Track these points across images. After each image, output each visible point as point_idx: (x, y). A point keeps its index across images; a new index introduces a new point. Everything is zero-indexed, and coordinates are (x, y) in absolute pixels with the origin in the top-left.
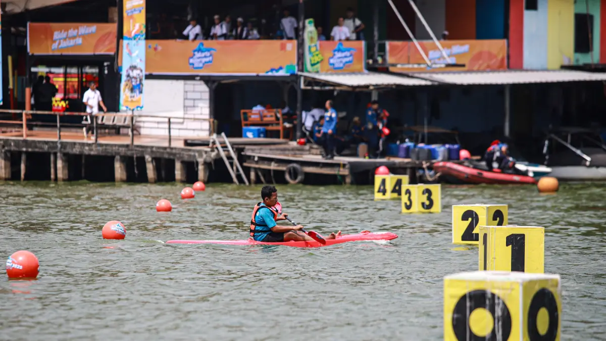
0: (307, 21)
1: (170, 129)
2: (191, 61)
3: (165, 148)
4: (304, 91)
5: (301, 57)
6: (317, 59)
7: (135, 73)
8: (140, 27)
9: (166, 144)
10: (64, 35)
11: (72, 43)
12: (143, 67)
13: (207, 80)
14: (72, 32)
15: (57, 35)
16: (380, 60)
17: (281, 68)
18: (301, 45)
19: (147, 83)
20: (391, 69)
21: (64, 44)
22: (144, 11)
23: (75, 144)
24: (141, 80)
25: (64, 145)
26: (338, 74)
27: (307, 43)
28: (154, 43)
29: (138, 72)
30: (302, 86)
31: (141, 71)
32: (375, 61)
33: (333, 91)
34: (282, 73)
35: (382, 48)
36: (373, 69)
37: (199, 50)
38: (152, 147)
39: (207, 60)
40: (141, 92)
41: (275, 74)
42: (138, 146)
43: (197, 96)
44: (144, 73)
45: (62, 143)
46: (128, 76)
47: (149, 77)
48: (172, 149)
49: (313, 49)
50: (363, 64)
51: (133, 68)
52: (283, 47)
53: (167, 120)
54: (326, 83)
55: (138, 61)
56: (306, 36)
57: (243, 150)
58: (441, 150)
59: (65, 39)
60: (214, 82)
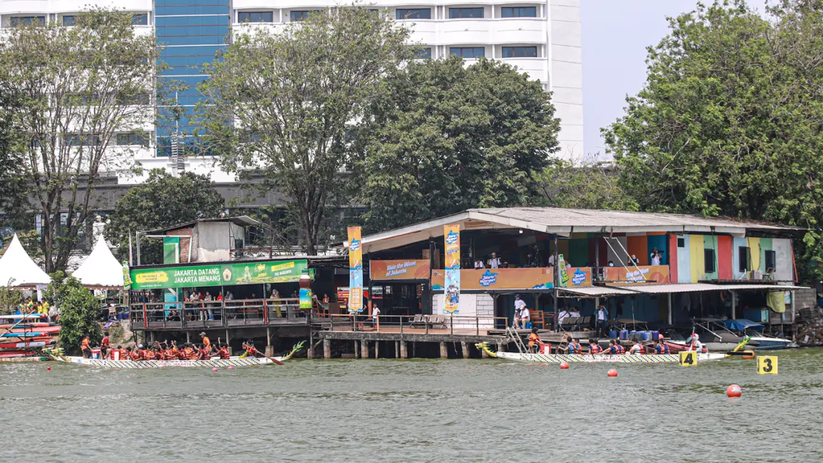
0: (559, 255)
1: (478, 324)
2: (481, 281)
3: (475, 336)
4: (558, 298)
5: (556, 278)
6: (565, 279)
7: (453, 290)
8: (456, 261)
9: (475, 334)
10: (394, 267)
11: (400, 272)
12: (459, 287)
13: (492, 293)
14: (400, 266)
15: (389, 268)
16: (600, 278)
17: (543, 285)
18: (556, 270)
19: (461, 296)
20: (607, 284)
21: (394, 273)
22: (459, 252)
23: (413, 335)
24: (457, 294)
25: (405, 336)
26: (577, 288)
27: (560, 269)
28: (463, 270)
29: (456, 289)
30: (557, 296)
31: (458, 288)
32: (598, 279)
33: (576, 299)
34: (543, 288)
35: (601, 272)
36: (597, 284)
37: (486, 275)
38: (466, 336)
39: (492, 280)
40: (457, 302)
41: (539, 288)
42: (456, 336)
43: (486, 303)
44: (459, 290)
45: (403, 335)
46: (449, 292)
47: (462, 292)
48: (480, 336)
49: (563, 273)
50: (591, 282)
51: (452, 287)
52: (544, 272)
53: (475, 319)
54: (573, 294)
55: (455, 282)
56: (559, 264)
57: (526, 336)
58: (649, 334)
59: (394, 270)
60: (497, 294)
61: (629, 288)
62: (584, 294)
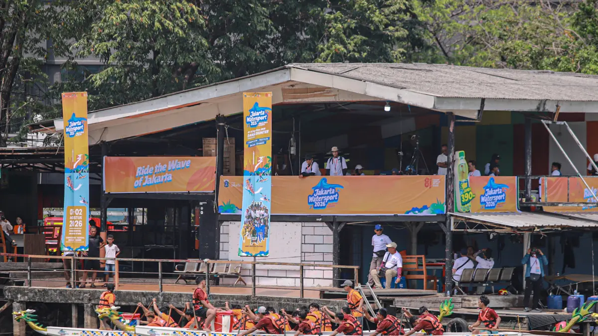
0: (458, 153)
1: (302, 279)
2: (311, 199)
3: (296, 300)
4: (453, 233)
5: (450, 195)
6: (468, 196)
7: (258, 213)
8: (265, 159)
9: (297, 295)
10: (149, 170)
11: (161, 179)
12: (269, 208)
13: (331, 222)
14: (160, 167)
15: (140, 171)
16: (534, 198)
17: (425, 207)
18: (450, 180)
19: (273, 227)
20: (545, 209)
21: (149, 181)
22: (270, 142)
23: (181, 296)
24: (265, 221)
25: (167, 298)
26: (489, 214)
27: (458, 179)
28: (277, 177)
29: (262, 212)
30: (452, 229)
31: (266, 211)
32: (529, 199)
33: (488, 234)
34: (425, 213)
35: (536, 186)
36: (526, 208)
37: (321, 187)
38: (280, 299)
39: (331, 198)
40: (265, 236)
41: (418, 214)
42: (261, 298)
43: (319, 240)
44: (270, 214)
45: (164, 295)
46: (249, 216)
47: (275, 218)
48: (305, 301)
49: (464, 186)
50: (514, 205)
51: (256, 207)
52: (428, 184)
53: (298, 268)
54: (482, 225)
55: (262, 199)
56: (457, 170)
57: (391, 302)
59: (150, 175)
60: (340, 223)
61: (588, 217)
62: (500, 226)
